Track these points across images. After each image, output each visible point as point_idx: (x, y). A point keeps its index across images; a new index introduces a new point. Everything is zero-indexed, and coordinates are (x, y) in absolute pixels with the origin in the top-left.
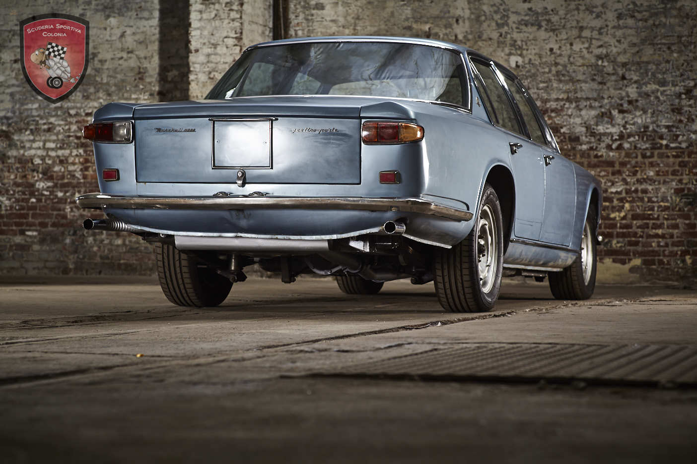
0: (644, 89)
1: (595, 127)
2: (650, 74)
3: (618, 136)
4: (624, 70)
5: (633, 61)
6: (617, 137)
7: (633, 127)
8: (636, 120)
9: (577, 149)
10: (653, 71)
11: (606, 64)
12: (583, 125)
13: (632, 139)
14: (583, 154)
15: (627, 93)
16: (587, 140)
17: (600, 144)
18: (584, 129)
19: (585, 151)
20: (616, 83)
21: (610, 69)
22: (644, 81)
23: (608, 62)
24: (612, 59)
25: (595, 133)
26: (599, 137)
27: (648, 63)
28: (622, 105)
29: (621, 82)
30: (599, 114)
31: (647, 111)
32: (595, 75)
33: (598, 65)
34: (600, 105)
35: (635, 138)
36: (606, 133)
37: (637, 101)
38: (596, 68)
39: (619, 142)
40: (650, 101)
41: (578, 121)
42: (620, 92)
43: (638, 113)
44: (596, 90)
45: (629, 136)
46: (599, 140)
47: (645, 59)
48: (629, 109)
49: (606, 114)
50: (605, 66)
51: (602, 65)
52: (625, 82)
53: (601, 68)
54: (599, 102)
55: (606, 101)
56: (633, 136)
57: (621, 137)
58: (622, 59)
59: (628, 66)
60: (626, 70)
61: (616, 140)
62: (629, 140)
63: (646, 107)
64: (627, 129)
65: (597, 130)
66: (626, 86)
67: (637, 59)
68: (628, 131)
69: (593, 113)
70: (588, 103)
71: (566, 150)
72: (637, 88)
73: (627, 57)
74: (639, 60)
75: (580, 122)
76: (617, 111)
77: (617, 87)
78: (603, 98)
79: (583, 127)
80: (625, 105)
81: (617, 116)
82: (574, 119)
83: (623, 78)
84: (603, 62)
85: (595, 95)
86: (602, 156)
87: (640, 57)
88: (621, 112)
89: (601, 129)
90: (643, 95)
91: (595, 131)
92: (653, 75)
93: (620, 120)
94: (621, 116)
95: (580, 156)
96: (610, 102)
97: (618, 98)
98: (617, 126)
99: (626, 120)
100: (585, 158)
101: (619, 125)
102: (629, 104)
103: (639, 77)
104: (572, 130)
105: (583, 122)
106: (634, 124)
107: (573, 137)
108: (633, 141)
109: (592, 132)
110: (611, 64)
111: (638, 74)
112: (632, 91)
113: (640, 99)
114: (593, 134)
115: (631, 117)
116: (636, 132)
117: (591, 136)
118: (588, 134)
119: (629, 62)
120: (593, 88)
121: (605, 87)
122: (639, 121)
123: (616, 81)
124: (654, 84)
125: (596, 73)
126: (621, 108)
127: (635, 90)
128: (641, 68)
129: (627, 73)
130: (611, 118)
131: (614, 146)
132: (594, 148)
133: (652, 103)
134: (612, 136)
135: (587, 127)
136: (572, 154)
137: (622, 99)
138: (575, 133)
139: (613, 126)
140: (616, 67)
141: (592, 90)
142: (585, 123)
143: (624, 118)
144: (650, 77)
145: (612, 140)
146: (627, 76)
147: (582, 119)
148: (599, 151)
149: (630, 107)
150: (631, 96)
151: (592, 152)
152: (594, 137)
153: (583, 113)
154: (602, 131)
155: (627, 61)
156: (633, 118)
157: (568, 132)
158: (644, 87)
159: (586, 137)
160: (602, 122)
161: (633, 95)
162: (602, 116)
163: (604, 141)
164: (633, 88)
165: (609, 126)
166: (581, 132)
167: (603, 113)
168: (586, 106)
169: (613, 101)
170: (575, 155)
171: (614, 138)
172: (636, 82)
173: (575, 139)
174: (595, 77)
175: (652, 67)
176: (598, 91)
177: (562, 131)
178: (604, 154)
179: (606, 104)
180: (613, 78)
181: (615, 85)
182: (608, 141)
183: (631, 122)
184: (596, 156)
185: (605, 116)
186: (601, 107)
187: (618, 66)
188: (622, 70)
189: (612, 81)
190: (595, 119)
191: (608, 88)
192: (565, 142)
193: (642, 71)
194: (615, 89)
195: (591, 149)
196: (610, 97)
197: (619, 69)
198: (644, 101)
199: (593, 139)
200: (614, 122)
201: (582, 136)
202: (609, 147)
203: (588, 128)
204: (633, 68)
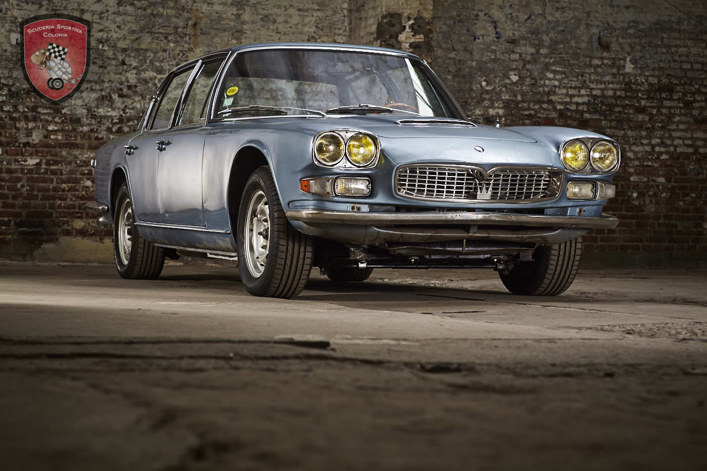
0: (143, 75)
1: (96, 110)
2: (148, 61)
3: (118, 119)
4: (124, 56)
5: (132, 47)
6: (117, 121)
7: (132, 111)
8: (135, 104)
9: (78, 130)
10: (151, 58)
11: (106, 48)
12: (84, 107)
13: (131, 123)
14: (84, 136)
15: (127, 78)
16: (88, 122)
17: (100, 127)
18: (85, 111)
19: (86, 133)
20: (117, 68)
21: (110, 54)
22: (143, 67)
23: (108, 46)
24: (112, 44)
25: (95, 115)
26: (100, 119)
27: (146, 50)
28: (121, 90)
29: (121, 67)
30: (99, 97)
31: (146, 97)
32: (96, 58)
33: (98, 48)
34: (100, 88)
35: (134, 122)
36: (106, 116)
37: (136, 86)
38: (96, 51)
39: (119, 126)
40: (149, 87)
41: (79, 102)
42: (120, 76)
43: (137, 99)
44: (97, 73)
45: (129, 120)
46: (99, 122)
47: (143, 46)
48: (128, 94)
49: (106, 97)
50: (105, 51)
51: (102, 49)
52: (125, 67)
53: (101, 52)
54: (100, 85)
55: (106, 85)
56: (132, 120)
57: (121, 120)
58: (121, 44)
59: (127, 52)
60: (126, 56)
61: (116, 123)
62: (128, 124)
63: (144, 92)
64: (127, 113)
65: (98, 113)
66: (126, 71)
67: (136, 46)
68: (128, 115)
69: (94, 95)
70: (89, 85)
71: (67, 131)
72: (136, 74)
73: (126, 43)
74: (138, 47)
75: (81, 104)
76: (117, 95)
77: (117, 72)
78: (103, 81)
79: (84, 108)
80: (125, 90)
81: (116, 100)
82: (75, 100)
83: (123, 63)
84: (103, 46)
85: (96, 78)
86: (102, 138)
87: (139, 45)
88: (121, 96)
89: (101, 112)
90: (142, 81)
91: (96, 113)
92: (151, 62)
93: (120, 104)
94: (121, 100)
95: (81, 138)
96: (111, 86)
97: (118, 83)
98: (117, 110)
99: (125, 104)
100: (86, 140)
101: (119, 108)
102: (128, 90)
103: (139, 63)
104: (73, 111)
105: (84, 104)
106: (133, 109)
107: (74, 118)
108: (132, 125)
109: (92, 115)
110: (112, 48)
111: (137, 60)
112: (132, 77)
113: (139, 84)
114: (94, 116)
115: (130, 102)
116: (135, 117)
117: (92, 118)
118: (89, 116)
119: (128, 48)
120: (94, 71)
121: (106, 71)
122: (138, 106)
123: (117, 66)
124: (152, 71)
125: (97, 56)
126: (121, 92)
127: (135, 76)
128: (140, 55)
129: (127, 58)
130: (111, 100)
131: (114, 129)
132: (95, 130)
133: (150, 90)
134: (112, 120)
135: (87, 109)
136: (73, 135)
137: (121, 83)
138: (76, 115)
139: (113, 109)
140: (116, 52)
141: (93, 73)
142: (86, 105)
143: (123, 102)
144: (148, 64)
145: (112, 123)
146: (127, 61)
147: (83, 101)
148: (100, 133)
149: (130, 92)
150: (131, 81)
151: (92, 134)
152: (95, 119)
153: (84, 94)
154: (102, 114)
155: (127, 47)
156: (132, 103)
157: (70, 113)
158: (143, 73)
159: (87, 119)
160: (102, 105)
161: (133, 81)
162: (103, 99)
163: (104, 124)
164: (132, 74)
165: (110, 109)
166: (82, 114)
167: (103, 96)
168: (87, 88)
169: (113, 85)
170: (76, 136)
171: (114, 121)
172: (135, 68)
173: (77, 121)
174: (95, 61)
175: (150, 55)
176: (98, 75)
177: (63, 111)
178: (105, 136)
179: (106, 87)
180: (114, 62)
181: (116, 70)
182: (108, 124)
183: (131, 107)
184: (97, 138)
185: (106, 99)
186: (101, 90)
187: (118, 51)
188: (122, 55)
189: (112, 66)
190: (96, 101)
191: (109, 73)
192: (66, 123)
193: (140, 58)
194: (115, 74)
195: (92, 130)
196: (110, 81)
197: (119, 54)
198: (142, 87)
199: (94, 122)
200: (114, 105)
201: (83, 118)
202: (109, 130)
203: (89, 110)
204: (132, 54)
